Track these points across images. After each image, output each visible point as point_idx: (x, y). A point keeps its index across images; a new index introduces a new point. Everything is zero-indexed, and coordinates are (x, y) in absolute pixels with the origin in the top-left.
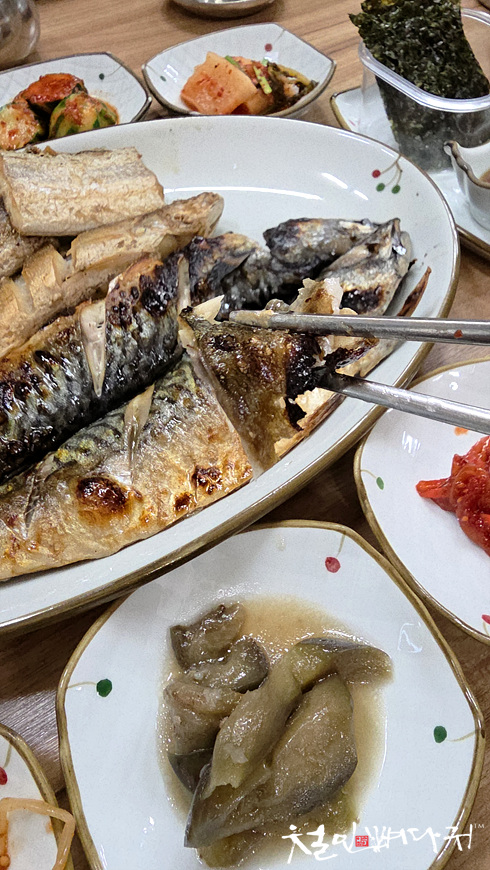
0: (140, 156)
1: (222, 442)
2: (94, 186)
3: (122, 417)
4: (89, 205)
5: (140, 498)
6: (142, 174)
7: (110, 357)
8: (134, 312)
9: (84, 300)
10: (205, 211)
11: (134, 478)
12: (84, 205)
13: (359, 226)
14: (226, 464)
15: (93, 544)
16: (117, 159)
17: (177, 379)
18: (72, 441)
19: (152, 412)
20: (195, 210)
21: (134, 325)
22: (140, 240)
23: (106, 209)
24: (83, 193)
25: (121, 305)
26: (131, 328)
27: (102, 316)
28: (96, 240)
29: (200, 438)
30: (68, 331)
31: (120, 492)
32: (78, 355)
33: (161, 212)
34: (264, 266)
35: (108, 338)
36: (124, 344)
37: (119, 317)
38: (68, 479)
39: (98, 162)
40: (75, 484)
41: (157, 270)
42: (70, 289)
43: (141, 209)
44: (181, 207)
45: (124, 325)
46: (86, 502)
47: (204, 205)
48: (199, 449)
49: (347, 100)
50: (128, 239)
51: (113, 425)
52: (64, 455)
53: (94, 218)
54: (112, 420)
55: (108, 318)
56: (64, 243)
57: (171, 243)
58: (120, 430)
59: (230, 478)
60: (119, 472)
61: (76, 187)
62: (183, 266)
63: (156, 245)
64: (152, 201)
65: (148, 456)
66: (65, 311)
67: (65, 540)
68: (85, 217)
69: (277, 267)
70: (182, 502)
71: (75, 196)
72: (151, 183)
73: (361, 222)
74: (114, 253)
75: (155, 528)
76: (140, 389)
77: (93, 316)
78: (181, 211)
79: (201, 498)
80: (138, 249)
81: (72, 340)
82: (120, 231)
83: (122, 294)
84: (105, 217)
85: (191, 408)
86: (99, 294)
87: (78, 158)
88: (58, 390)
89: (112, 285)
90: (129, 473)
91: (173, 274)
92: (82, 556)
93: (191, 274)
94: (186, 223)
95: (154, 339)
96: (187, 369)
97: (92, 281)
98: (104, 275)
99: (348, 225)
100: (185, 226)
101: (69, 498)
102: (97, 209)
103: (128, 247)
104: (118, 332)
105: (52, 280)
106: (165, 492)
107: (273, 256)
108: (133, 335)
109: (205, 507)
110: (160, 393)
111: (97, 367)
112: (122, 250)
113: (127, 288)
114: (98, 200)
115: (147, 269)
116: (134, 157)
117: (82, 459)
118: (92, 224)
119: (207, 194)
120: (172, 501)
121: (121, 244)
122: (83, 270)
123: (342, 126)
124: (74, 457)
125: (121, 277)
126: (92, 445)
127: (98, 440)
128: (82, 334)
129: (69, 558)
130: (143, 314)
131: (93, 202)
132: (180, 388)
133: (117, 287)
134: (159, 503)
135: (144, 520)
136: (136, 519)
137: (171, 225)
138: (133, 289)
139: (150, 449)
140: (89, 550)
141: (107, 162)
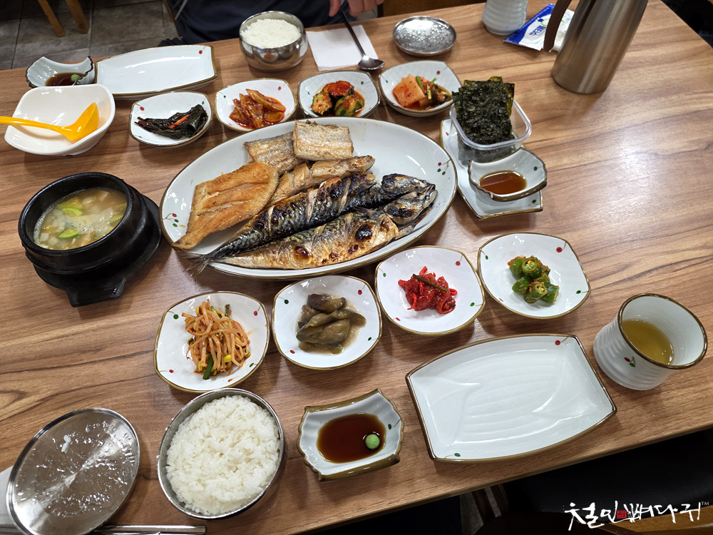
0: (349, 132)
1: (342, 247)
2: (327, 143)
3: (313, 231)
4: (324, 150)
5: (312, 256)
6: (347, 141)
7: (315, 211)
8: (327, 196)
9: (311, 187)
10: (365, 164)
11: (312, 250)
12: (321, 150)
13: (421, 183)
14: (341, 254)
15: (296, 265)
16: (339, 132)
17: (334, 224)
18: (297, 235)
19: (323, 232)
20: (361, 163)
21: (325, 202)
22: (337, 170)
23: (329, 154)
24: (322, 145)
25: (323, 193)
27: (316, 195)
28: (322, 167)
29: (336, 244)
30: (303, 198)
31: (307, 252)
32: (304, 207)
33: (348, 160)
34: (378, 191)
35: (315, 204)
36: (320, 207)
37: (321, 197)
38: (292, 245)
39: (332, 132)
40: (294, 247)
41: (339, 182)
42: (308, 182)
43: (342, 156)
44: (356, 160)
45: (322, 200)
46: (297, 252)
47: (365, 161)
48: (334, 248)
50: (333, 169)
51: (310, 233)
52: (293, 238)
54: (310, 231)
55: (317, 197)
56: (311, 163)
57: (348, 174)
58: (312, 235)
59: (341, 259)
60: (308, 247)
61: (320, 142)
62: (348, 183)
63: (343, 174)
64: (347, 154)
65: (318, 245)
66: (304, 190)
67: (288, 262)
68: (320, 155)
69: (382, 192)
70: (325, 261)
71: (319, 146)
72: (349, 145)
73: (423, 181)
74: (326, 174)
75: (314, 266)
76: (321, 224)
77: (313, 194)
78: (355, 162)
79: (330, 262)
80: (335, 174)
81: (304, 201)
82: (331, 165)
83: (324, 189)
84: (328, 157)
85: (336, 234)
86: (317, 186)
87: (325, 128)
88: (295, 217)
89: (322, 185)
90: (311, 248)
91: (344, 186)
93: (350, 188)
95: (330, 209)
96: (339, 221)
97: (316, 182)
98: (321, 180)
99: (417, 181)
100: (355, 169)
101: (292, 251)
102: (326, 153)
103: (332, 172)
104: (319, 203)
105: (302, 178)
106: (320, 257)
107: (382, 188)
108: (324, 205)
110: (328, 227)
111: (310, 212)
112: (329, 173)
113: (326, 187)
114: (327, 149)
115: (335, 182)
116: (346, 133)
117: (298, 240)
118: (322, 159)
119: (369, 156)
120: (322, 260)
121: (330, 171)
122: (314, 177)
124: (296, 239)
125: (325, 182)
126: (302, 237)
127: (304, 236)
128: (308, 200)
129: (288, 267)
130: (329, 198)
131: (325, 150)
132: (334, 227)
133: (323, 186)
134: (318, 259)
135: (312, 263)
136: (309, 262)
137: (350, 167)
138: (328, 188)
139: (319, 243)
140: (294, 266)
141: (335, 132)
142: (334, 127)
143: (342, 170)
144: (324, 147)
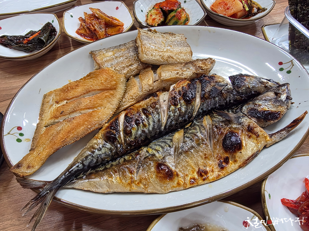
1: (209, 160)
2: (169, 48)
3: (172, 140)
5: (178, 175)
6: (186, 46)
7: (169, 116)
8: (180, 100)
10: (209, 66)
11: (176, 167)
12: (165, 54)
13: (269, 82)
14: (210, 170)
15: (159, 188)
16: (178, 38)
17: (194, 131)
18: (153, 146)
19: (184, 142)
20: (206, 65)
21: (179, 106)
22: (184, 73)
24: (165, 50)
25: (174, 97)
26: (178, 107)
28: (168, 70)
29: (201, 157)
30: (154, 103)
31: (171, 171)
32: (158, 113)
35: (169, 109)
37: (173, 101)
39: (171, 38)
40: (155, 164)
41: (189, 85)
42: (156, 86)
44: (201, 63)
45: (175, 105)
46: (159, 172)
47: (209, 63)
48: (201, 161)
49: (269, 28)
50: (180, 72)
51: (169, 143)
52: (150, 150)
53: (167, 60)
54: (168, 141)
55: (170, 101)
56: (155, 67)
57: (195, 76)
58: (171, 146)
59: (212, 176)
60: (170, 163)
62: (198, 86)
63: (190, 76)
65: (181, 159)
67: (150, 184)
68: (164, 59)
70: (193, 181)
71: (162, 50)
74: (174, 76)
75: (182, 188)
78: (200, 64)
79: (200, 181)
80: (183, 77)
81: (156, 106)
82: (177, 68)
83: (175, 92)
86: (165, 90)
88: (150, 124)
89: (171, 88)
90: (174, 164)
91: (195, 88)
92: (154, 191)
93: (202, 90)
94: (202, 69)
97: (164, 85)
98: (169, 83)
99: (265, 81)
100: (201, 71)
103: (180, 75)
104: (173, 107)
105: (151, 82)
106: (187, 175)
108: (178, 110)
109: (201, 185)
110: (187, 135)
111: (163, 119)
112: (177, 76)
113: (177, 91)
114: (170, 54)
115: (185, 84)
119: (211, 59)
120: (189, 180)
121: (178, 73)
122: (162, 81)
123: (266, 39)
124: (154, 153)
126: (160, 149)
127: (162, 148)
128: (160, 105)
129: (150, 191)
130: (182, 101)
132: (195, 135)
133: (173, 90)
134: (184, 179)
135: (179, 184)
136: (176, 182)
137: (196, 69)
138: (179, 91)
139: (183, 157)
140: (158, 190)
141: (174, 39)
142: (172, 34)
143: (189, 72)
144: (167, 51)
